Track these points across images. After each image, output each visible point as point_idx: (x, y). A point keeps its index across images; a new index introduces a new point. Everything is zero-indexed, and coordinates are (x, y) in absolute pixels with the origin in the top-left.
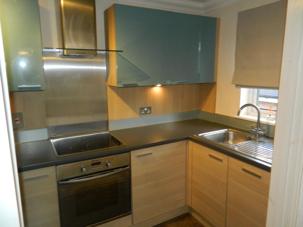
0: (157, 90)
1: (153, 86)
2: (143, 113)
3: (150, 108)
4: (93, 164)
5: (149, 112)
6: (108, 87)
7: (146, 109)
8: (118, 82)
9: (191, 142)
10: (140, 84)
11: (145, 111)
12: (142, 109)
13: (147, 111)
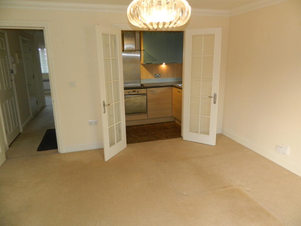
0: (164, 66)
1: (162, 64)
2: (156, 76)
3: (160, 75)
4: (133, 91)
5: (159, 76)
6: (141, 65)
7: (158, 75)
8: (144, 62)
9: (173, 88)
10: (153, 63)
11: (157, 76)
12: (155, 75)
13: (158, 76)
